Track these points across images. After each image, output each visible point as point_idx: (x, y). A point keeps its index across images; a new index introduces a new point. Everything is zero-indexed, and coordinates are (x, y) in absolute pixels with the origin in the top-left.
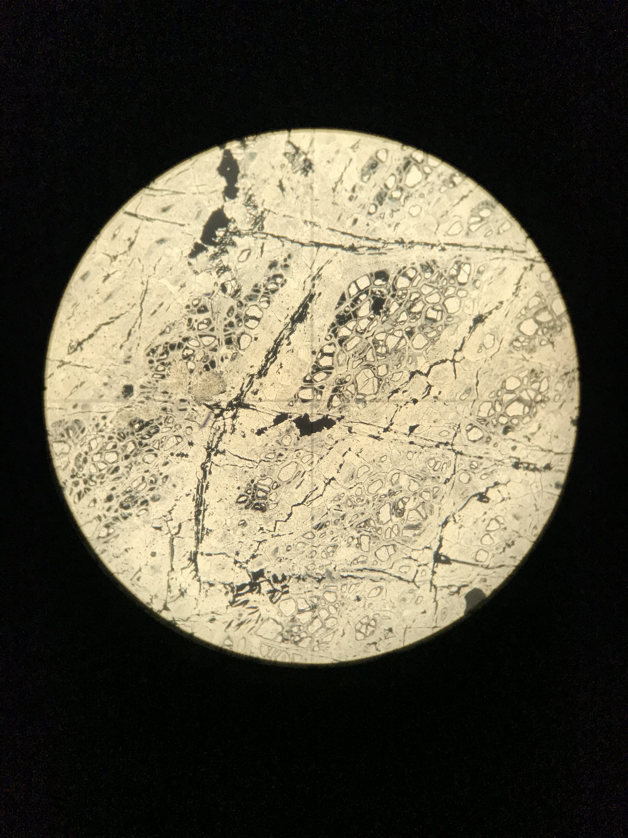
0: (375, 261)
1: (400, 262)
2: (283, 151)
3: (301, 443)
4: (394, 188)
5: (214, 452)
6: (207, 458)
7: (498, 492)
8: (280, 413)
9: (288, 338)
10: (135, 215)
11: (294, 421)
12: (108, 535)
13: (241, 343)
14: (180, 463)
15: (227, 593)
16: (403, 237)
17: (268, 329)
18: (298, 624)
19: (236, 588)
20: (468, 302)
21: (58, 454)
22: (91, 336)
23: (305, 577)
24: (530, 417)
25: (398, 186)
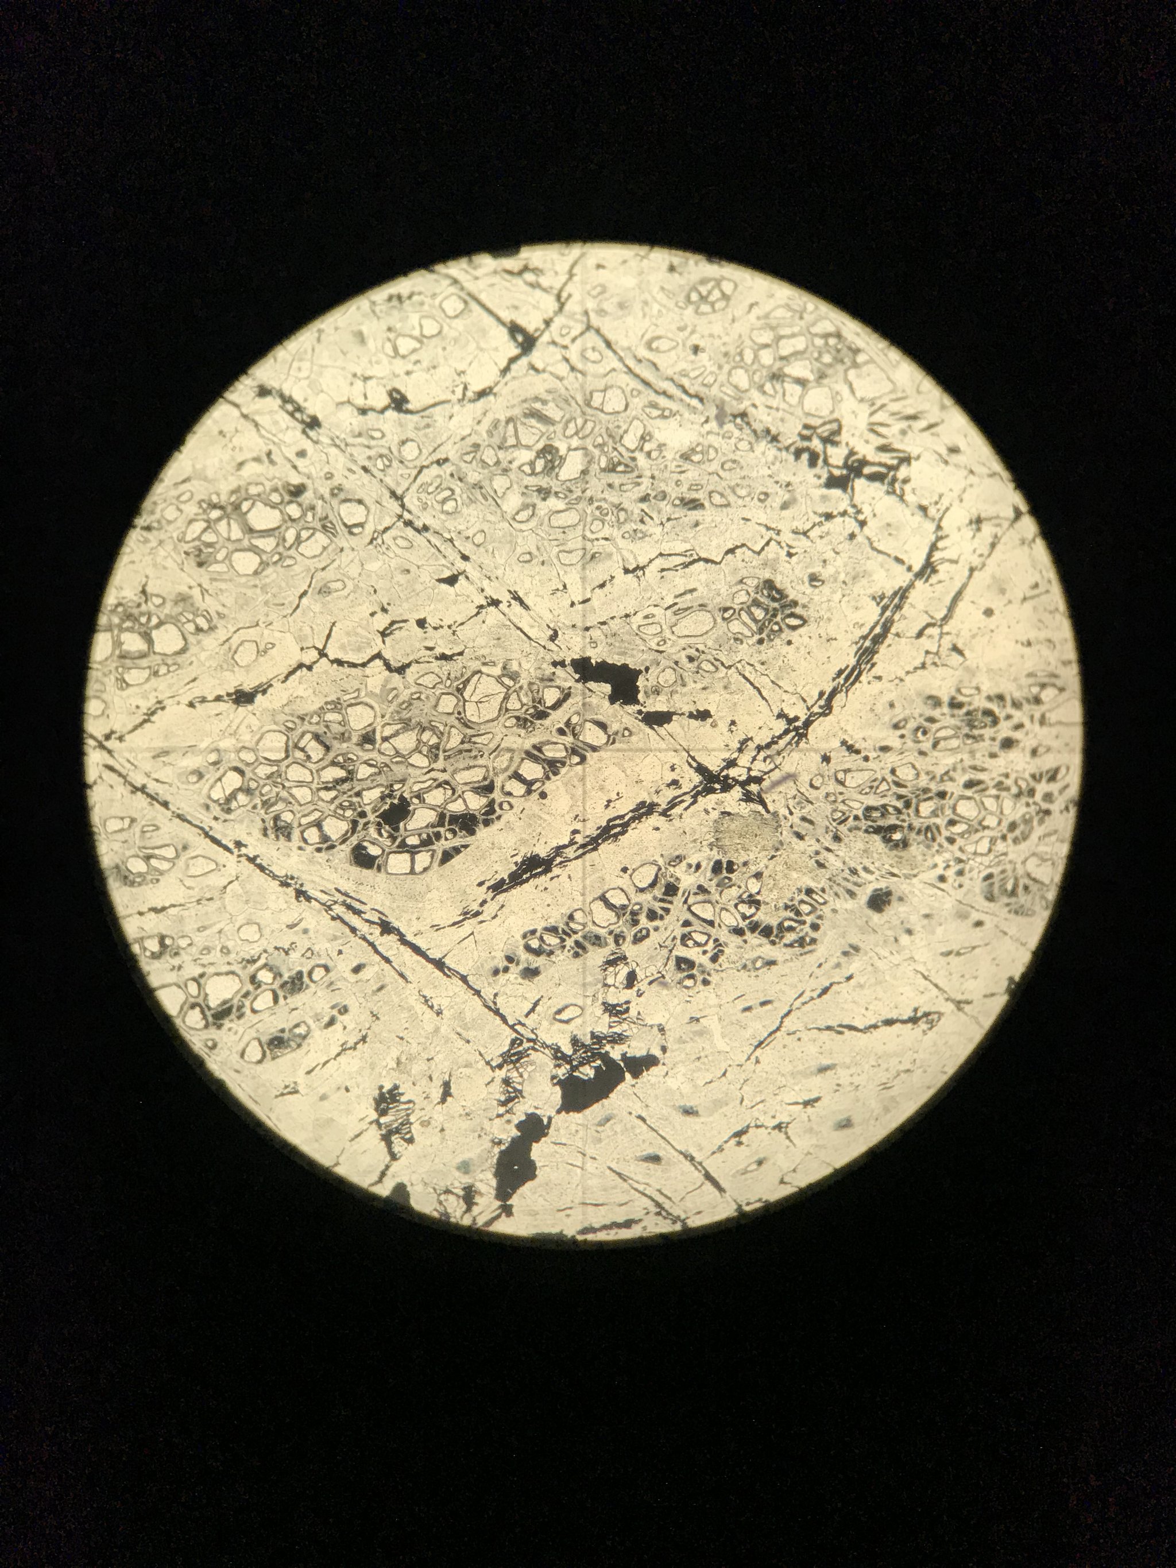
0: (361, 887)
1: (320, 864)
2: (411, 1147)
3: (645, 660)
4: (264, 987)
5: (798, 724)
6: (813, 721)
7: (368, 395)
8: (653, 729)
9: (572, 843)
10: (708, 1176)
11: (637, 702)
12: (1043, 686)
13: (653, 877)
14: (861, 736)
15: (906, 481)
16: (293, 900)
17: (597, 875)
18: (818, 365)
19: (886, 481)
20: (247, 738)
21: (1050, 863)
22: (889, 1022)
23: (764, 434)
24: (247, 490)
25: (256, 989)
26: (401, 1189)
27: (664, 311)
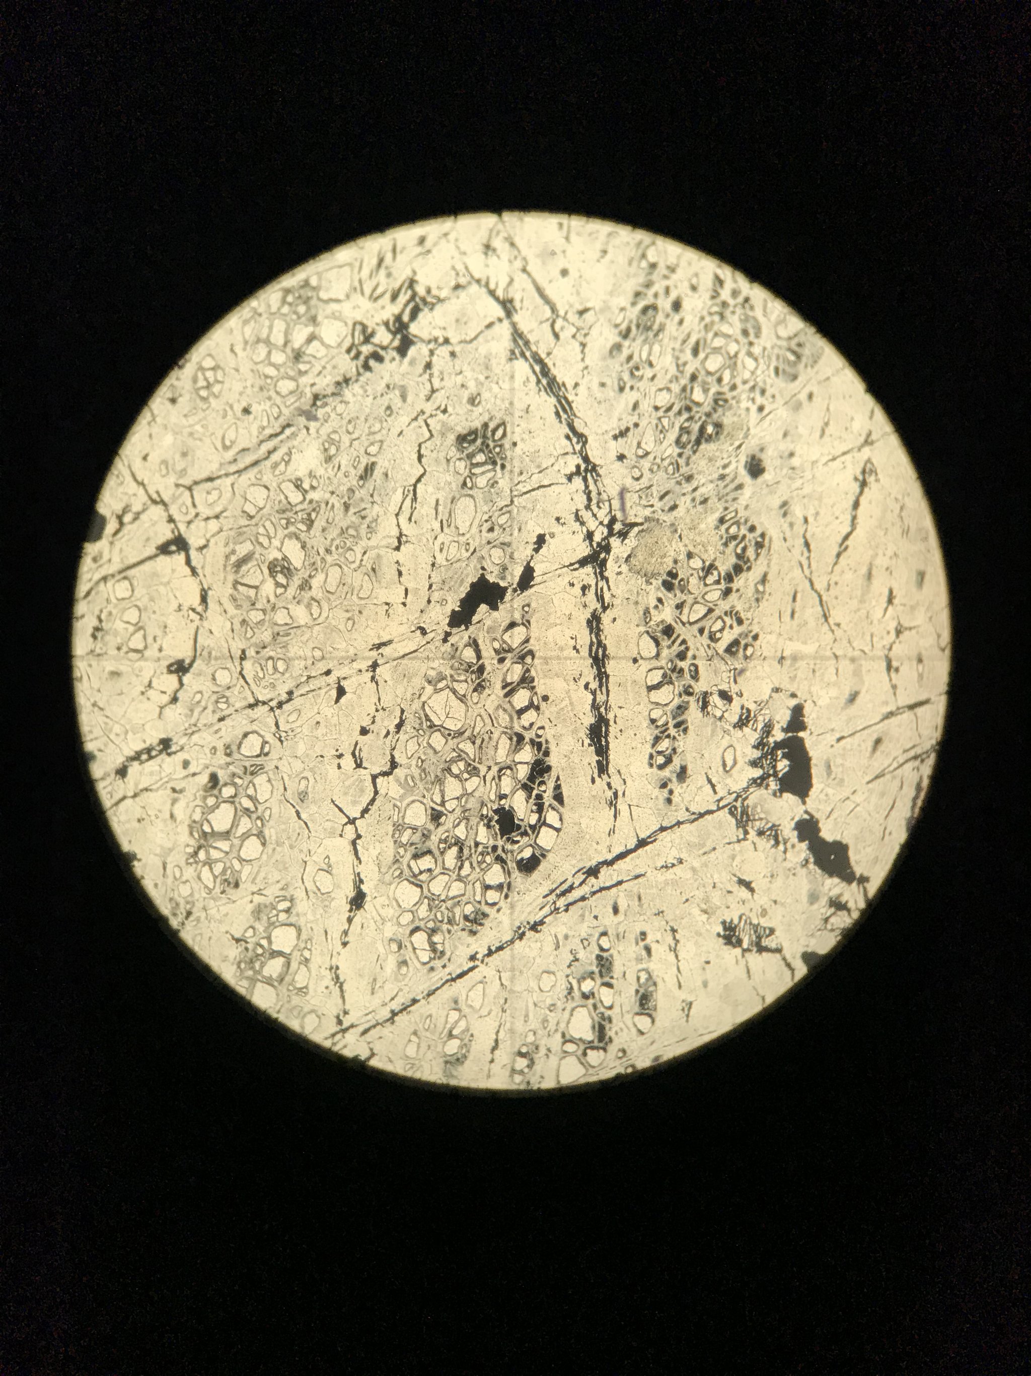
0: (551, 877)
1: (518, 901)
2: (777, 933)
3: (475, 567)
4: (595, 991)
5: (583, 468)
6: (586, 454)
7: (164, 690)
8: (533, 585)
9: (594, 693)
10: (912, 707)
11: (506, 589)
12: (644, 256)
13: (651, 641)
14: (615, 420)
15: (429, 291)
16: (537, 935)
17: (629, 684)
18: (303, 319)
19: (421, 306)
20: (390, 912)
21: (787, 318)
22: (856, 505)
23: (339, 387)
24: (194, 822)
25: (594, 997)
26: (807, 957)
27: (205, 422)
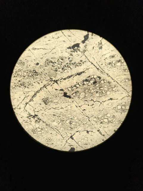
0: (100, 74)
1: (105, 78)
2: (99, 42)
3: (62, 97)
4: (114, 64)
6: (43, 87)
7: (91, 133)
8: (62, 89)
9: (74, 76)
10: (63, 33)
11: (64, 92)
12: (14, 88)
13: (65, 71)
14: (37, 85)
15: (28, 115)
16: (109, 74)
17: (72, 72)
18: (37, 130)
20: (111, 94)
21: (17, 66)
22: (38, 49)
23: (44, 122)
24: (107, 124)
27: (54, 139)
